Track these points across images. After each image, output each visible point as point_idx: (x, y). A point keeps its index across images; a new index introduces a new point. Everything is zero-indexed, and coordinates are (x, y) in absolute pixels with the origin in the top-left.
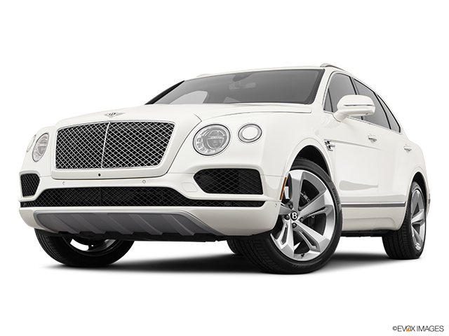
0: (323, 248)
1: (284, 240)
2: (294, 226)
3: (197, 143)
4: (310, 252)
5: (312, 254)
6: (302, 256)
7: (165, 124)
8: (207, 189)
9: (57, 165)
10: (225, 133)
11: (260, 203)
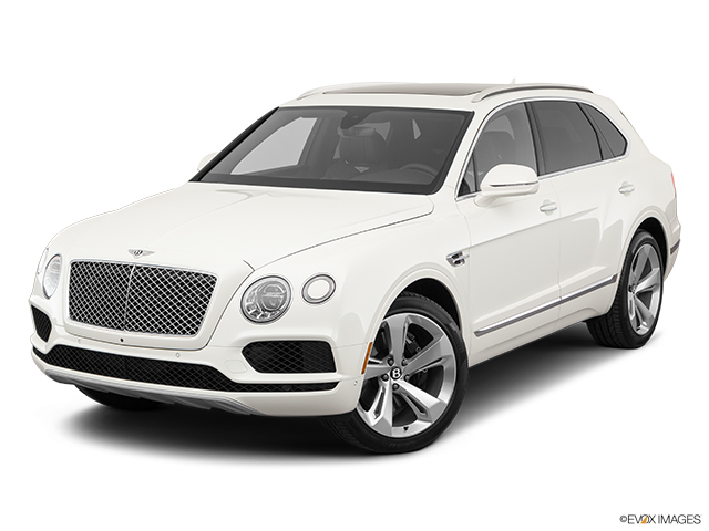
0: (436, 416)
1: (378, 412)
2: (395, 387)
3: (246, 304)
4: (417, 422)
5: (419, 426)
6: (406, 429)
7: (205, 276)
8: (260, 368)
9: (71, 314)
10: (284, 289)
11: (332, 385)
